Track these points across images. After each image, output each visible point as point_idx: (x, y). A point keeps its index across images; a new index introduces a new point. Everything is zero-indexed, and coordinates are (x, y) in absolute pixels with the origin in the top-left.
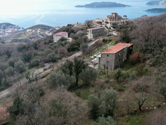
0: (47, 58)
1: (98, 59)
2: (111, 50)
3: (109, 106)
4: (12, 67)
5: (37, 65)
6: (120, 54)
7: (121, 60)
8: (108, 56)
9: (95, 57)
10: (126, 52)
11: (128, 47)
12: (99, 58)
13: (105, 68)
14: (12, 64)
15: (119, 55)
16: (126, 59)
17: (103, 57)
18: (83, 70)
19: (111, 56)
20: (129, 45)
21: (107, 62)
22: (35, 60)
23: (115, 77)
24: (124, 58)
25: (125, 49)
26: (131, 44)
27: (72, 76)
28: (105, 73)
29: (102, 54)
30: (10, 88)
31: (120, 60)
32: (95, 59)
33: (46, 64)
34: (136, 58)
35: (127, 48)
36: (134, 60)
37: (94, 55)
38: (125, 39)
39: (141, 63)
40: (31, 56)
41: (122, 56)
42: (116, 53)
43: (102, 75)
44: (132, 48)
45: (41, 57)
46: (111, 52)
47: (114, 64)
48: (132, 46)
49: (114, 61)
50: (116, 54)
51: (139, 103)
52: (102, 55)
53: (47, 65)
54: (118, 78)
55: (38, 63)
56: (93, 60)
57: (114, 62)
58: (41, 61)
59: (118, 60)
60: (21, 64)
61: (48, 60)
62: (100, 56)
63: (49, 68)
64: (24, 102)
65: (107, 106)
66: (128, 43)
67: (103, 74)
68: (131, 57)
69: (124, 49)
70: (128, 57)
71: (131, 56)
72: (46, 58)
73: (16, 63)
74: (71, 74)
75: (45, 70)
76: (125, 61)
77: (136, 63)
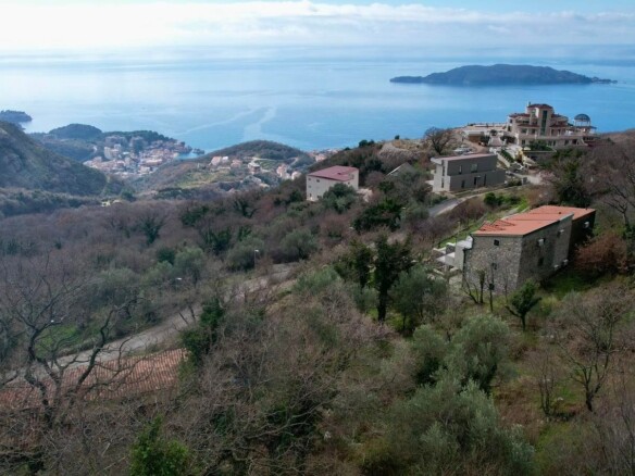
0: (283, 246)
1: (463, 254)
2: (511, 225)
4: (170, 265)
5: (248, 265)
6: (541, 240)
7: (545, 263)
8: (497, 243)
9: (451, 249)
10: (568, 236)
11: (574, 218)
12: (465, 250)
13: (482, 283)
14: (167, 256)
15: (538, 243)
16: (566, 261)
17: (481, 249)
18: (403, 274)
19: (510, 243)
20: (581, 212)
21: (494, 266)
22: (243, 247)
23: (512, 307)
24: (560, 258)
25: (561, 226)
26: (589, 211)
27: (366, 290)
28: (482, 301)
29: (474, 237)
30: (158, 328)
31: (541, 262)
32: (452, 255)
33: (277, 267)
34: (599, 256)
35: (570, 223)
36: (593, 264)
37: (449, 244)
38: (567, 196)
39: (620, 274)
40: (229, 237)
41: (551, 247)
42: (524, 236)
43: (472, 306)
44: (592, 225)
45: (263, 242)
46: (509, 231)
47: (516, 275)
48: (591, 217)
49: (517, 261)
50: (527, 239)
51: (588, 382)
52: (478, 240)
53: (282, 270)
54: (523, 311)
55: (252, 259)
56: (443, 259)
57: (518, 265)
58: (262, 253)
59: (536, 260)
60: (199, 257)
61: (287, 253)
62: (467, 243)
63: (288, 278)
65: (470, 362)
67: (476, 303)
68: (584, 252)
69: (558, 223)
70: (572, 253)
71: (581, 249)
72: (279, 247)
73: (179, 255)
74: (363, 281)
75: (273, 282)
76: (560, 270)
77: (601, 275)
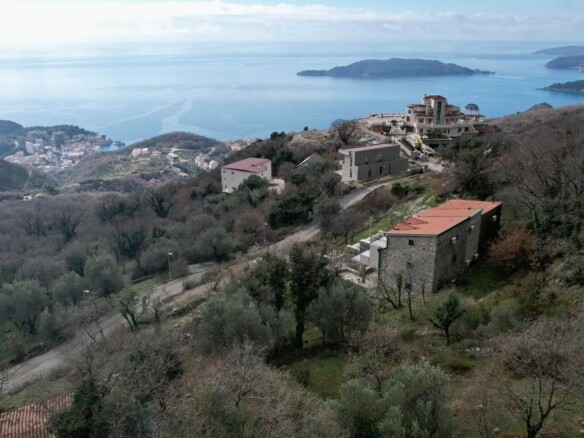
0: (198, 246)
1: (377, 253)
2: (423, 222)
3: (415, 424)
4: (77, 275)
5: (160, 270)
6: (454, 238)
7: (458, 259)
8: (411, 243)
9: (366, 247)
10: (478, 231)
11: (483, 213)
12: (380, 250)
13: (399, 287)
14: (77, 265)
15: (451, 241)
16: (477, 255)
17: (396, 248)
18: (321, 291)
19: (424, 243)
20: (488, 206)
21: (410, 265)
22: (156, 250)
23: (436, 321)
24: (471, 253)
25: (472, 222)
26: (496, 204)
27: (282, 313)
28: (400, 305)
29: (389, 237)
30: (64, 347)
31: (454, 259)
32: (367, 254)
33: (192, 268)
34: (511, 253)
35: (479, 218)
36: (505, 261)
37: (363, 240)
38: (474, 186)
39: (533, 270)
40: (143, 238)
41: (463, 244)
42: (439, 235)
43: (390, 310)
44: (498, 218)
45: (176, 243)
46: (423, 230)
47: (432, 275)
48: (497, 211)
49: (432, 260)
50: (442, 238)
51: (529, 417)
52: (392, 240)
53: (197, 272)
54: (446, 324)
55: (167, 263)
56: (357, 258)
57: (433, 265)
58: (176, 255)
59: (449, 258)
60: (108, 264)
61: (202, 253)
62: (382, 243)
63: (203, 282)
64: (109, 399)
65: (409, 426)
66: (483, 198)
67: (395, 306)
68: (497, 249)
69: (469, 219)
70: (483, 248)
71: (493, 247)
72: (194, 247)
73: (89, 261)
74: (279, 303)
75: (188, 287)
76: (472, 263)
77: (513, 271)
